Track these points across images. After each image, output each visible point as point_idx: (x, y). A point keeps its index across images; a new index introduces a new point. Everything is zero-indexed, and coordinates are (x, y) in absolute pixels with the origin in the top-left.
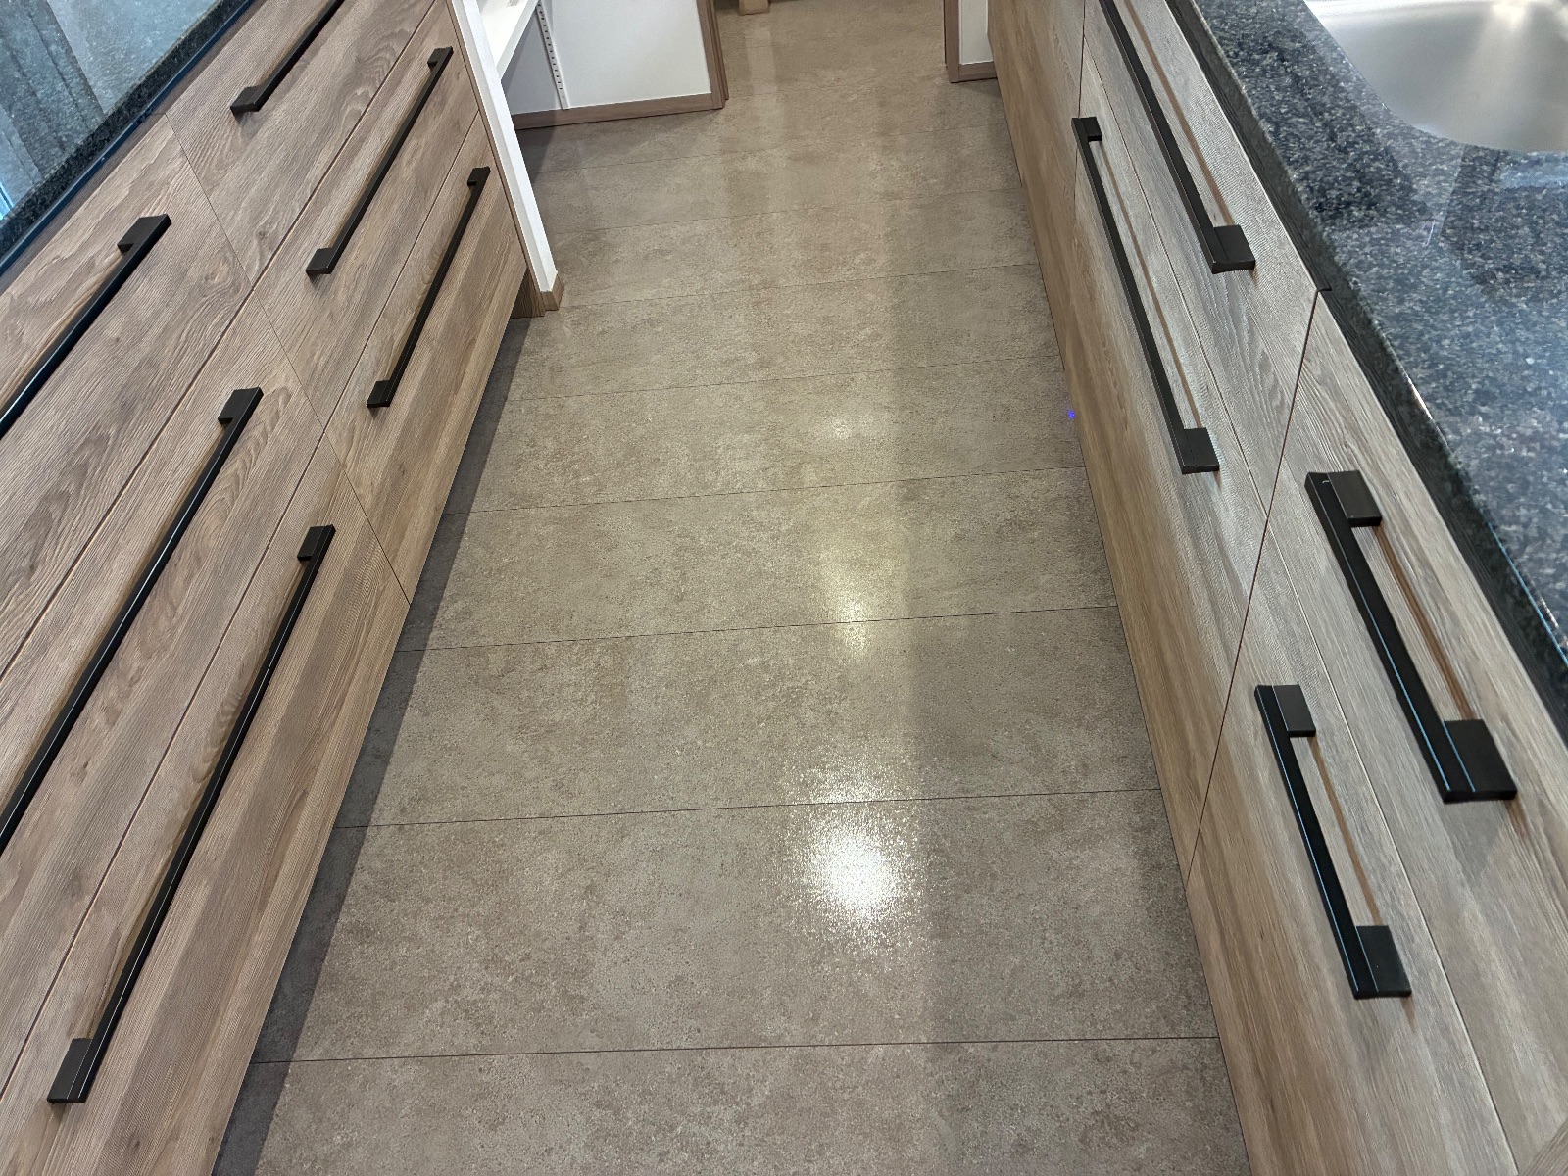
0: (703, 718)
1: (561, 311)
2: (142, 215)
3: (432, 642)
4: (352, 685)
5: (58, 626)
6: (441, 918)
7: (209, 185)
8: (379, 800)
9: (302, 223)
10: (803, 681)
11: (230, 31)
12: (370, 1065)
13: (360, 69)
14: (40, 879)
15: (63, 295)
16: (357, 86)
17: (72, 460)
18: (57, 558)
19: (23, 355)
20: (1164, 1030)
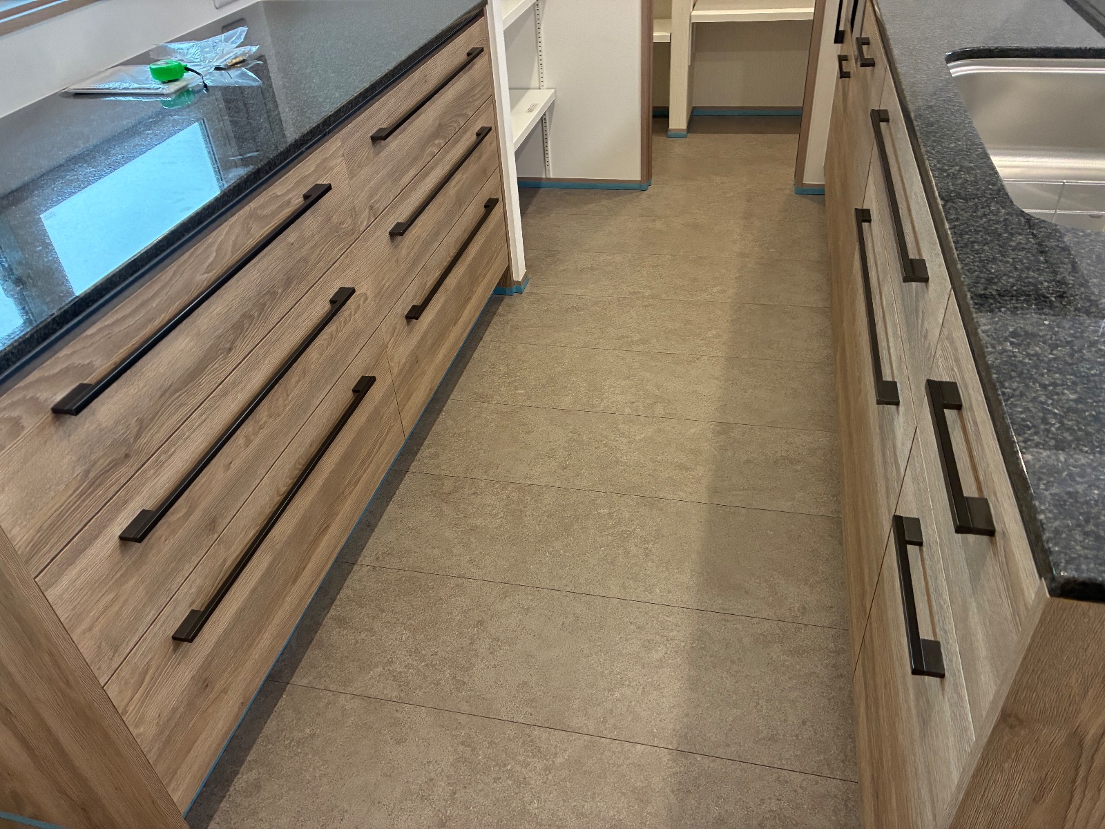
0: (566, 539)
1: (523, 294)
2: (317, 183)
3: (412, 469)
4: (366, 474)
5: (234, 384)
6: (389, 622)
7: (352, 174)
8: (365, 550)
9: (392, 206)
10: (633, 528)
11: (378, 97)
12: (333, 695)
13: (439, 130)
14: (197, 514)
15: (274, 214)
16: (436, 138)
17: (259, 300)
18: (242, 348)
19: (249, 239)
20: (826, 772)
